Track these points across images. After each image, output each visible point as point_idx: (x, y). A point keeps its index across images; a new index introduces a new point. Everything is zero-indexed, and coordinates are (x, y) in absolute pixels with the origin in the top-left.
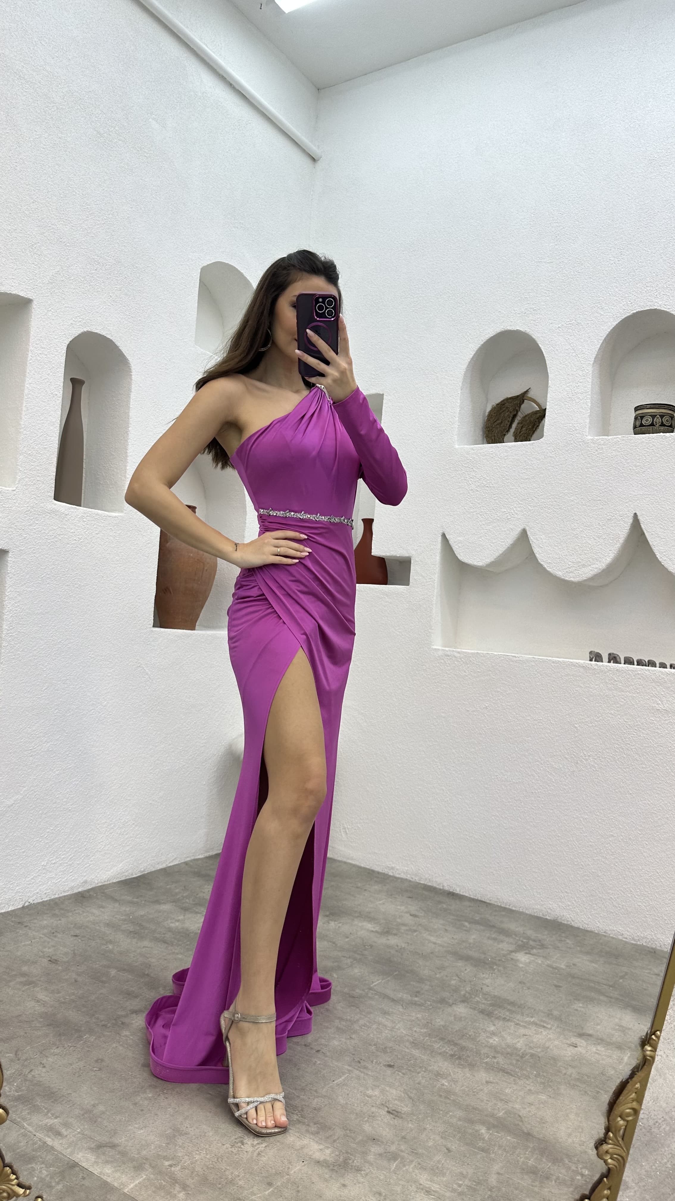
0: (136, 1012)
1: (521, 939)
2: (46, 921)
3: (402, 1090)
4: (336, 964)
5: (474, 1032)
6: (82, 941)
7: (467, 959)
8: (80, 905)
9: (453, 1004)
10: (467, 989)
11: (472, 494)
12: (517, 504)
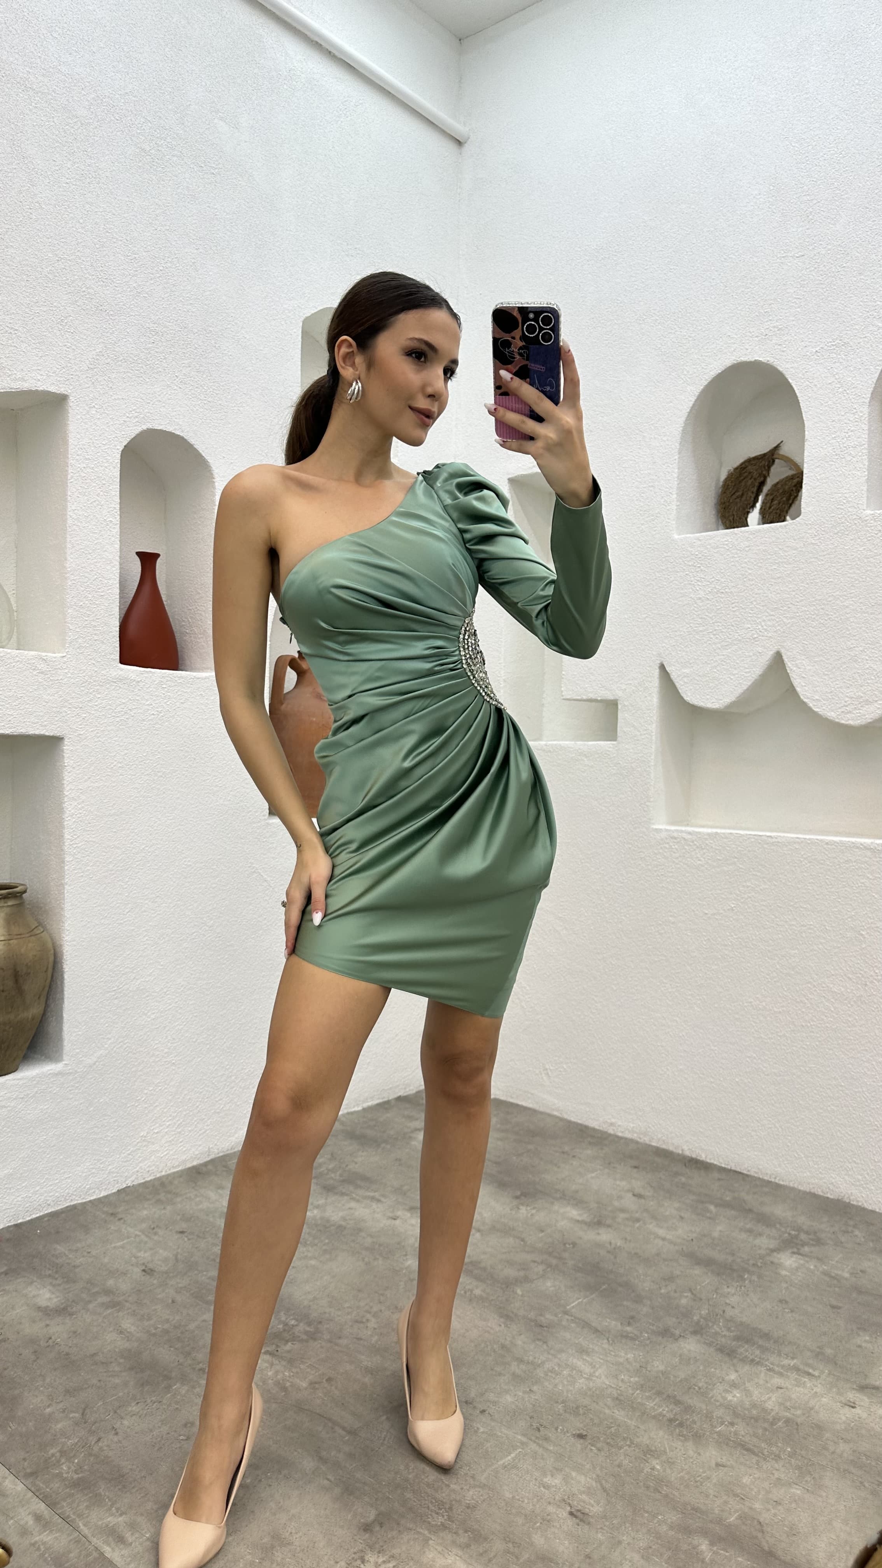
1: (789, 1229)
2: (148, 1211)
3: (594, 1476)
5: (707, 1383)
6: (189, 1239)
7: (708, 1263)
8: (194, 1185)
9: (681, 1336)
10: (703, 1312)
11: (701, 604)
12: (767, 616)
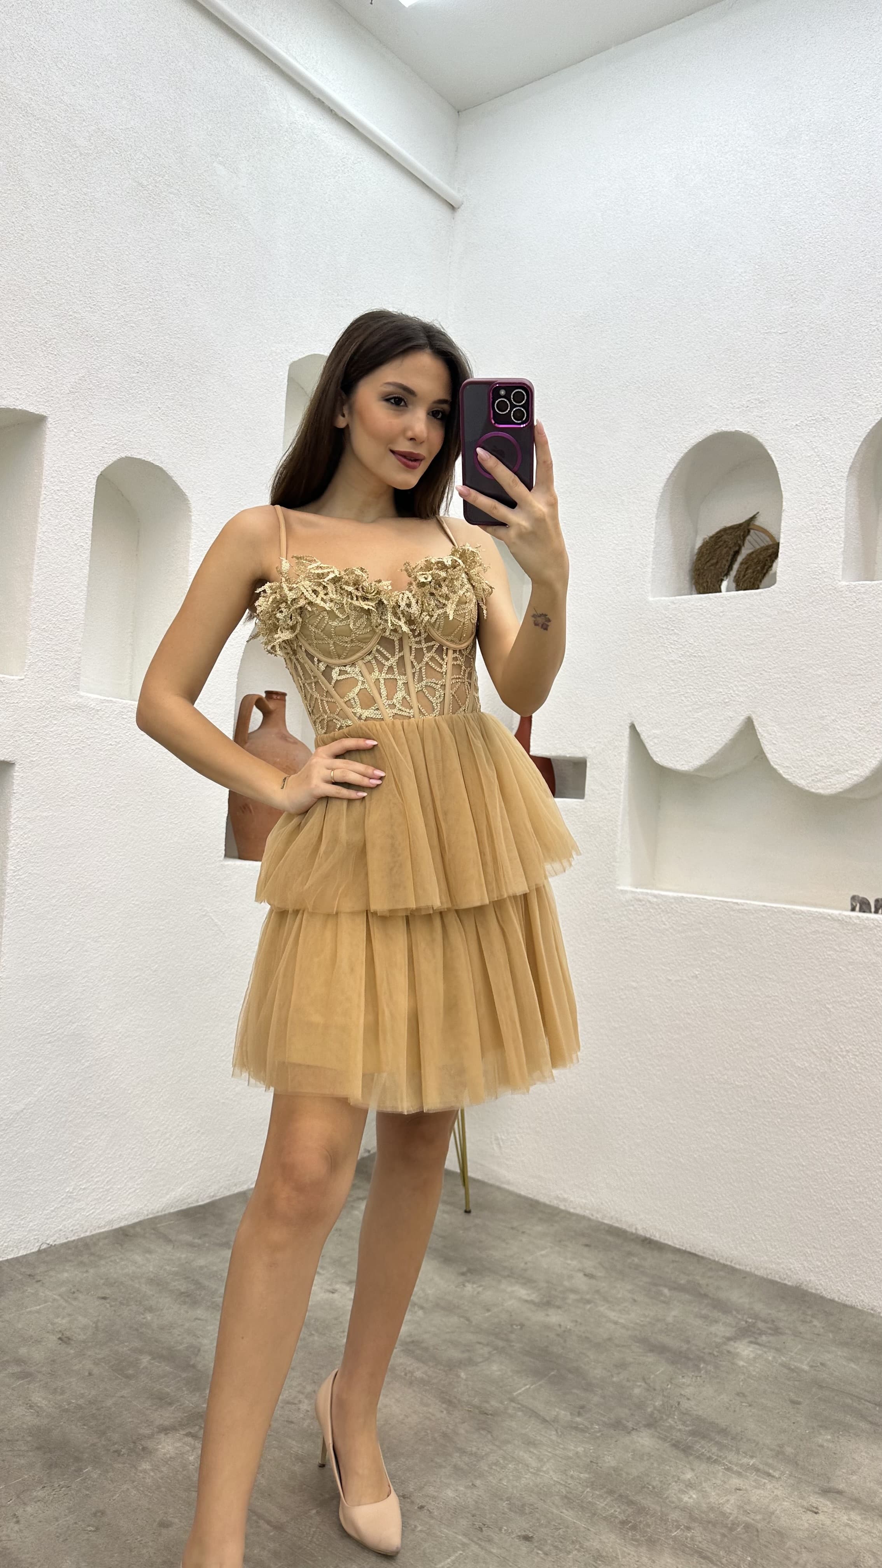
0: (165, 1430)
1: (745, 1317)
2: (68, 1273)
4: (466, 1355)
5: (661, 1482)
6: (111, 1306)
7: (660, 1349)
8: (120, 1248)
9: (633, 1429)
10: (657, 1404)
11: (673, 667)
12: (738, 682)
